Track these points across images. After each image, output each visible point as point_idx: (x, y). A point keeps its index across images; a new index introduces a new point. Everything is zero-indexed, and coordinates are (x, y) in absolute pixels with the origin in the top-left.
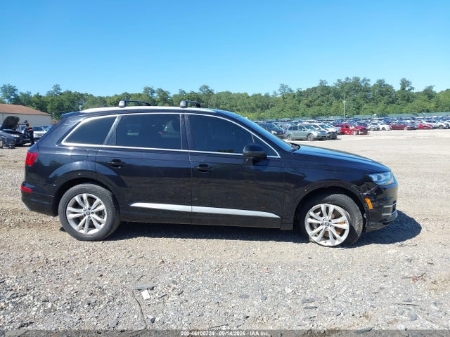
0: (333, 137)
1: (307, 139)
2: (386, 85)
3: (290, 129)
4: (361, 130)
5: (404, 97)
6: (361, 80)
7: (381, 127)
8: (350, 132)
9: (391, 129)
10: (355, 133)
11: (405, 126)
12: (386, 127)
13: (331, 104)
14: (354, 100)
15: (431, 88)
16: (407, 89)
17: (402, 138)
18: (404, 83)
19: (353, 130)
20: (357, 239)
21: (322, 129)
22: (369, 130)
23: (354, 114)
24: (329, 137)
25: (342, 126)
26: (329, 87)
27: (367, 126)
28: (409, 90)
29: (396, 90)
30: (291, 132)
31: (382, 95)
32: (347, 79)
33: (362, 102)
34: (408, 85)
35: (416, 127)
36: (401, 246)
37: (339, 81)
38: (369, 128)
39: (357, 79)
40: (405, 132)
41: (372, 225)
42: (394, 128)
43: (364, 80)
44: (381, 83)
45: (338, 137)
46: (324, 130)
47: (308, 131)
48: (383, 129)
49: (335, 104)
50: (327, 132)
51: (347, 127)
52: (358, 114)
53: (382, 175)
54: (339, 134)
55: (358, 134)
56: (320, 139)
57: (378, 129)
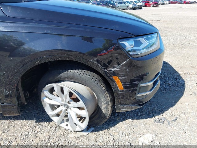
0: (140, 8)
1: (127, 9)
3: (119, 3)
4: (155, 4)
7: (165, 2)
8: (149, 5)
9: (170, 4)
10: (152, 6)
11: (177, 2)
12: (168, 2)
17: (175, 8)
19: (151, 4)
20: (105, 121)
21: (135, 4)
22: (159, 4)
24: (138, 8)
25: (146, 2)
27: (158, 2)
30: (119, 5)
35: (182, 2)
36: (159, 122)
38: (159, 3)
40: (177, 5)
41: (123, 108)
42: (172, 3)
45: (143, 8)
46: (136, 4)
47: (128, 4)
48: (166, 4)
50: (137, 5)
51: (148, 2)
53: (142, 39)
54: (143, 6)
55: (153, 6)
56: (134, 9)
57: (164, 4)
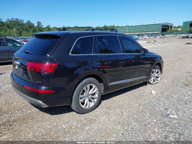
2: (31, 23)
5: (40, 29)
6: (20, 20)
13: (6, 31)
14: (18, 29)
15: (49, 26)
16: (40, 26)
18: (39, 23)
23: (19, 36)
26: (3, 22)
28: (41, 26)
29: (35, 26)
31: (30, 27)
32: (12, 19)
33: (22, 30)
34: (40, 24)
37: (8, 19)
39: (17, 19)
43: (21, 20)
44: (29, 22)
49: (8, 30)
52: (21, 36)
